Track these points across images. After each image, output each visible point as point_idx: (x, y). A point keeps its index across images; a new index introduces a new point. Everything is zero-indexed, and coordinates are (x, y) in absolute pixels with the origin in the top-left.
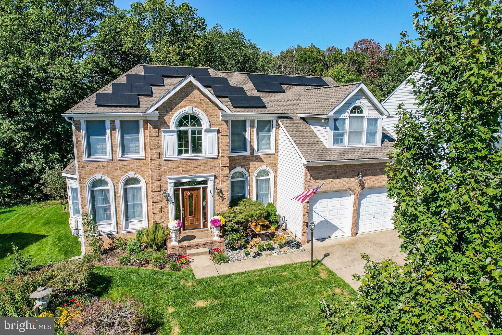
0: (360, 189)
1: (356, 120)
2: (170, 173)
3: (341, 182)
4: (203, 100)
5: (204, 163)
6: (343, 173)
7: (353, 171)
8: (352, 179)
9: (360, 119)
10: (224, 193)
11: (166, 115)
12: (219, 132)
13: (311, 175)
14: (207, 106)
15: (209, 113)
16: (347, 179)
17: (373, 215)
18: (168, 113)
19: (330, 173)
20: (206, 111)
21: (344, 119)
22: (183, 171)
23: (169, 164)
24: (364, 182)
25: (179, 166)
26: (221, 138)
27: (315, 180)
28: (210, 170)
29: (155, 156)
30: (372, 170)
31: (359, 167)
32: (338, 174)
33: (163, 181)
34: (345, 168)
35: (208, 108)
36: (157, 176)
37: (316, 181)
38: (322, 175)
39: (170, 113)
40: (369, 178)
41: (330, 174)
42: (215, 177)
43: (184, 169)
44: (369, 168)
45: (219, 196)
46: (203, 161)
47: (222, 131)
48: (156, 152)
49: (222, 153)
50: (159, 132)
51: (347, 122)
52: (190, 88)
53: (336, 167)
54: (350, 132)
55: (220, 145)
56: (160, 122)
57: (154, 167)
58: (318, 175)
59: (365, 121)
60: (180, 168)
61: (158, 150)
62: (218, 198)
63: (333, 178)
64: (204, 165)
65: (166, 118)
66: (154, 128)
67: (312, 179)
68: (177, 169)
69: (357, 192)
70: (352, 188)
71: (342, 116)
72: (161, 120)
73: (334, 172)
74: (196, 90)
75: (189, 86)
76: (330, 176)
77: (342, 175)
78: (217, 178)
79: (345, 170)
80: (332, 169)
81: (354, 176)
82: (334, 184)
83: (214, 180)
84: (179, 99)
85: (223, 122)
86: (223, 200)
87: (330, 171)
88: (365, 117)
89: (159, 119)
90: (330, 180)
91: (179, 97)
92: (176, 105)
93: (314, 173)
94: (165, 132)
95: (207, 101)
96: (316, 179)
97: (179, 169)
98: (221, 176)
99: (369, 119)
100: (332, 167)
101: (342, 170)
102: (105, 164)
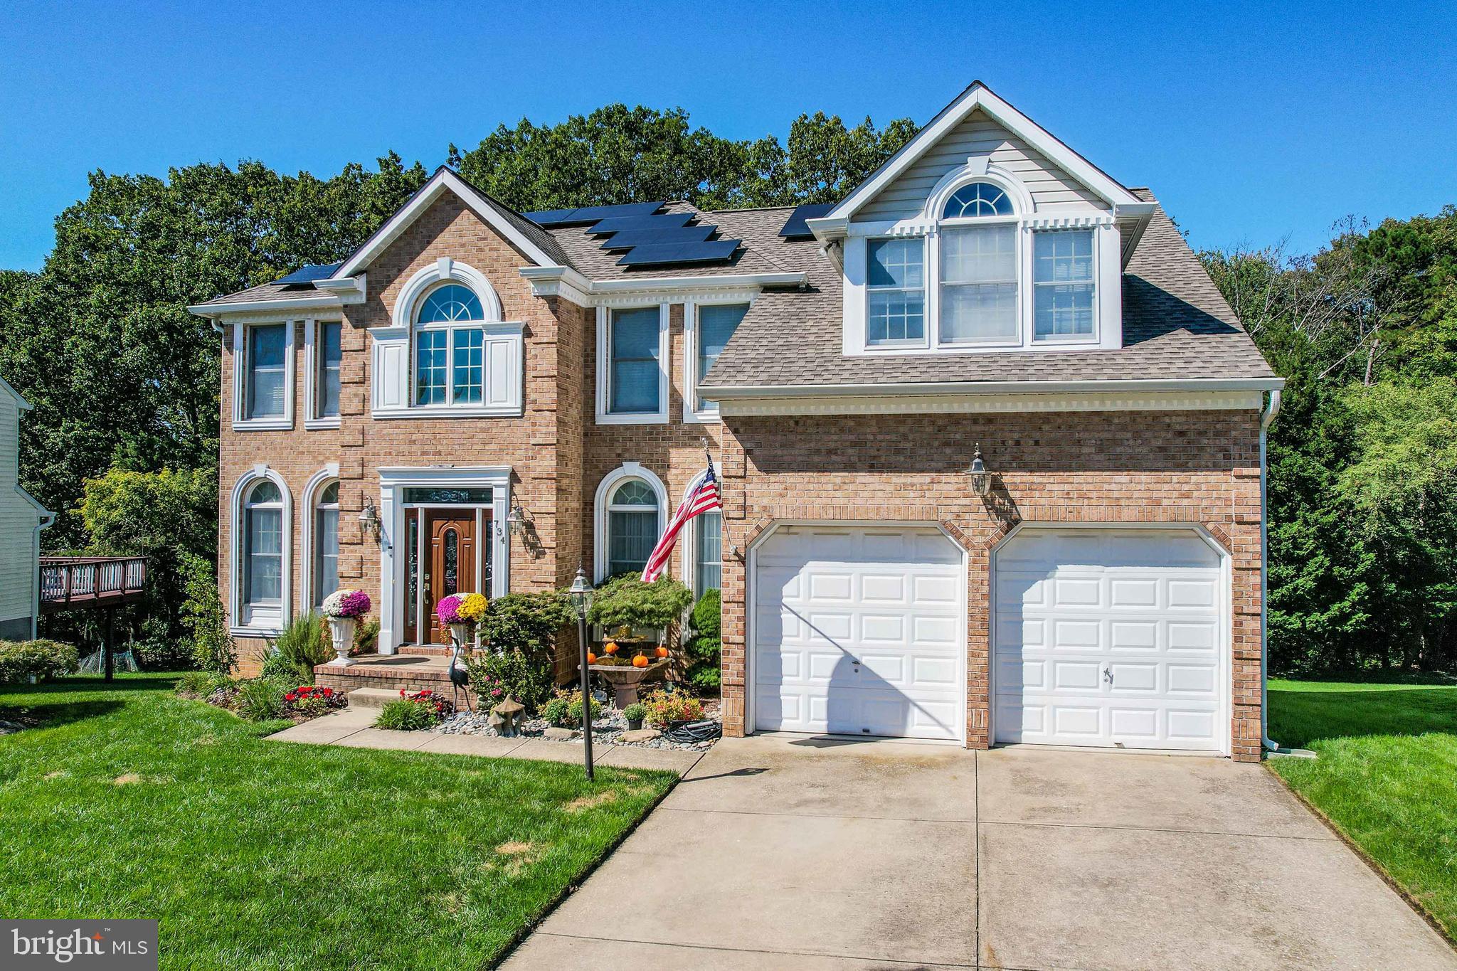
0: (993, 526)
1: (976, 242)
2: (389, 458)
3: (890, 488)
4: (485, 239)
5: (483, 431)
6: (898, 452)
7: (947, 444)
8: (944, 477)
9: (997, 238)
10: (539, 533)
11: (384, 288)
12: (527, 332)
13: (748, 452)
14: (495, 254)
15: (500, 275)
16: (925, 478)
17: (1102, 669)
18: (391, 282)
19: (832, 445)
20: (491, 271)
21: (916, 241)
22: (423, 453)
23: (387, 429)
24: (1013, 494)
25: (414, 437)
26: (533, 352)
27: (767, 472)
28: (498, 455)
29: (353, 406)
30: (1051, 443)
31: (978, 428)
32: (873, 452)
33: (370, 480)
34: (902, 429)
35: (497, 260)
36: (355, 464)
37: (773, 477)
38: (800, 451)
39: (397, 281)
40: (1037, 478)
41: (829, 452)
42: (514, 478)
43: (426, 447)
44: (1037, 436)
45: (526, 541)
46: (481, 424)
47: (538, 329)
48: (356, 395)
49: (535, 401)
50: (365, 337)
51: (932, 248)
52: (448, 208)
53: (860, 425)
54: (948, 292)
55: (530, 374)
56: (372, 310)
57: (349, 439)
58: (779, 452)
59: (1025, 242)
60: (414, 442)
61: (361, 390)
62: (522, 550)
63: (850, 467)
64: (481, 436)
65: (385, 296)
66: (355, 327)
67: (750, 465)
68: (406, 448)
69: (981, 539)
70: (949, 517)
71: (902, 227)
72: (373, 304)
73: (854, 444)
74: (466, 212)
75: (448, 203)
76: (834, 457)
77: (893, 459)
78: (519, 481)
79: (905, 437)
80: (842, 430)
81: (955, 467)
82: (856, 493)
83: (512, 487)
84: (420, 242)
85: (541, 301)
86: (537, 557)
87: (832, 440)
88: (1020, 225)
89: (368, 299)
90: (837, 477)
91: (419, 236)
92: (412, 260)
93: (759, 445)
94: (380, 336)
95: (496, 242)
96: (770, 466)
97: (414, 447)
98: (533, 475)
99: (1040, 234)
100: (843, 423)
101: (893, 437)
102: (278, 437)
